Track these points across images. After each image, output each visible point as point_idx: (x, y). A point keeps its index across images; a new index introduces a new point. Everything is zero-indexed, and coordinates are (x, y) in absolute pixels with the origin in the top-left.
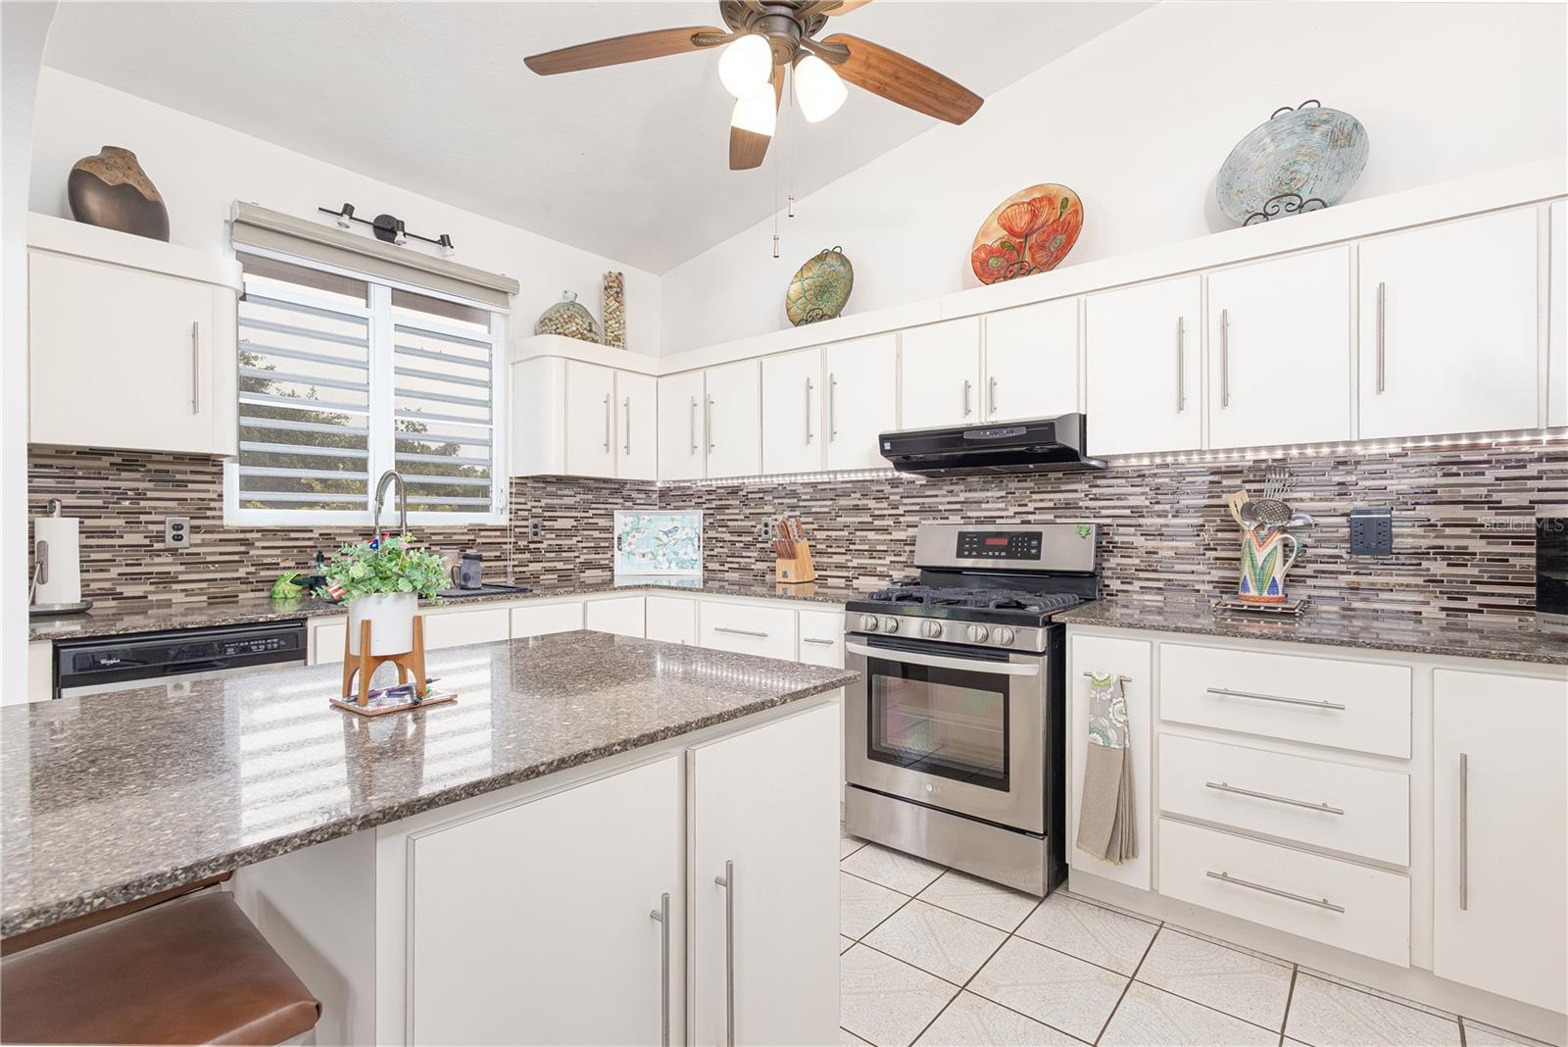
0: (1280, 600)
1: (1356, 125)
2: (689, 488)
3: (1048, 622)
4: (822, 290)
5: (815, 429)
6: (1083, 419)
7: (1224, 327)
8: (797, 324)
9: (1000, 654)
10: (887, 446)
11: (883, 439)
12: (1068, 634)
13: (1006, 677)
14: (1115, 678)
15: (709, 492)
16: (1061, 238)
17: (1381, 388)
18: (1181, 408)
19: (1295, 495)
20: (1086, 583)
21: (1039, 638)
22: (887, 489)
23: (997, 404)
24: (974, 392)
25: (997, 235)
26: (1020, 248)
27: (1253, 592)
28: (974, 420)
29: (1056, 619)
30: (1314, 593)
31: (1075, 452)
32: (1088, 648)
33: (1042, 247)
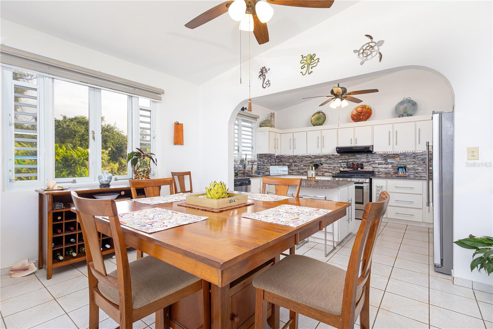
0: (404, 175)
1: (416, 103)
2: (284, 156)
3: (370, 178)
4: (318, 119)
5: (320, 146)
6: (373, 145)
7: (396, 133)
8: (314, 126)
9: (362, 183)
10: (338, 149)
11: (337, 148)
12: (373, 180)
13: (363, 187)
14: (381, 186)
15: (289, 157)
16: (368, 115)
17: (419, 143)
18: (390, 145)
19: (407, 158)
20: (372, 173)
21: (368, 180)
22: (331, 156)
23: (357, 143)
24: (353, 140)
25: (355, 113)
26: (360, 115)
27: (400, 173)
28: (353, 145)
29: (371, 177)
30: (410, 174)
31: (372, 151)
32: (376, 182)
33: (364, 115)
